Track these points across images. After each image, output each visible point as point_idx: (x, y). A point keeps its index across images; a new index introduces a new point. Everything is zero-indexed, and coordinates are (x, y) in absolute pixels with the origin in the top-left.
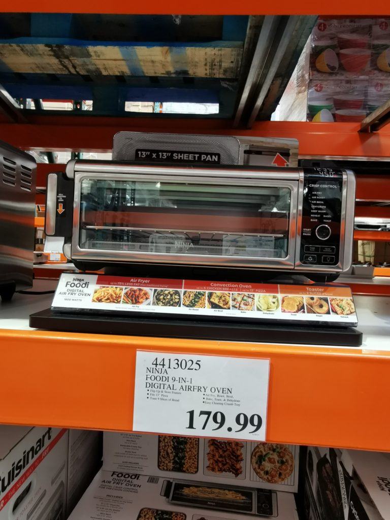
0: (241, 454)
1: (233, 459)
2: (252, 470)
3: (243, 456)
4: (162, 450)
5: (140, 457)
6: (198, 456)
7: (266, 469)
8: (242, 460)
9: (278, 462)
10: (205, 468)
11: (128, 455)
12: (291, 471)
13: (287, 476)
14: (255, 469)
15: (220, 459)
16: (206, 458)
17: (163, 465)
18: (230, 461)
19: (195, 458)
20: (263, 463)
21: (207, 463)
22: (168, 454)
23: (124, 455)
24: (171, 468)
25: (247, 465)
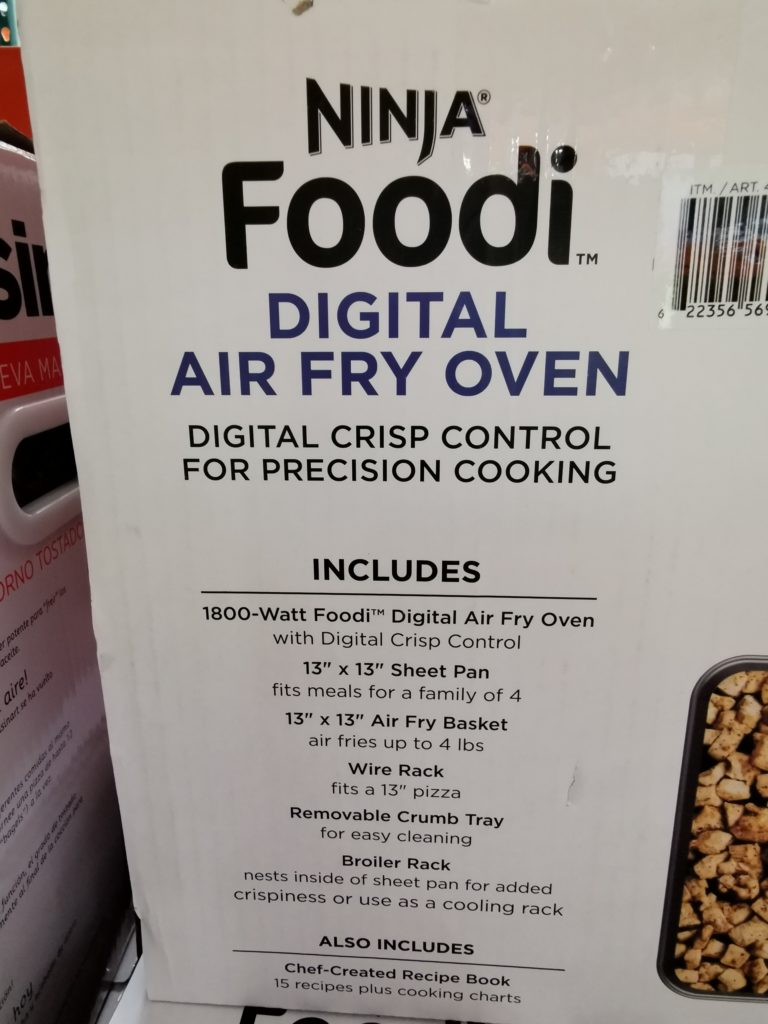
5: (491, 895)
11: (369, 890)
23: (329, 890)
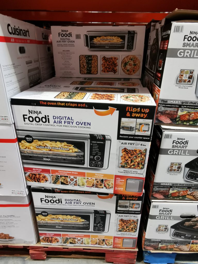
0: (117, 63)
1: (113, 66)
2: (122, 70)
3: (118, 64)
4: (81, 65)
6: (98, 66)
7: (128, 69)
8: (117, 66)
9: (133, 65)
10: (101, 71)
12: (139, 68)
13: (137, 71)
14: (123, 69)
15: (107, 66)
16: (101, 66)
17: (82, 72)
18: (112, 67)
19: (96, 67)
20: (127, 66)
21: (102, 69)
22: (84, 66)
24: (86, 73)
25: (119, 68)
